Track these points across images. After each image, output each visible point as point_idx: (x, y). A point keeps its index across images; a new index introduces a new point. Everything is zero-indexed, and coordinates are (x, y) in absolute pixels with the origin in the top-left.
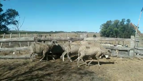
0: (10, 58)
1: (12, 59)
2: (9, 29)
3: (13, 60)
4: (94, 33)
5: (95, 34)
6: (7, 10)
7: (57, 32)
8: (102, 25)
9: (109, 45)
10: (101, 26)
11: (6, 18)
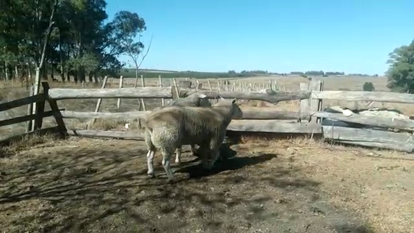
0: (116, 138)
1: (121, 140)
2: (123, 65)
3: (123, 143)
4: (366, 75)
5: (369, 81)
6: (117, 14)
7: (248, 72)
8: (396, 51)
9: (393, 115)
10: (390, 54)
11: (114, 36)
